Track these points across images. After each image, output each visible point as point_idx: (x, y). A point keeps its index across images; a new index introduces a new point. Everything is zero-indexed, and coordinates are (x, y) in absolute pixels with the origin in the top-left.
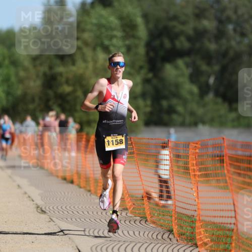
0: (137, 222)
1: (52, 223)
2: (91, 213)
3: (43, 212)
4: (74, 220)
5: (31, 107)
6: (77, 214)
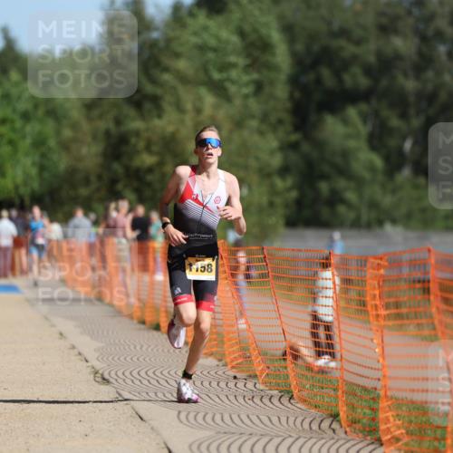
0: (275, 401)
3: (105, 381)
4: (160, 395)
5: (84, 192)
6: (166, 384)
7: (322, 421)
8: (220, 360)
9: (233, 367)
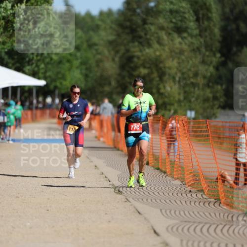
0: (211, 205)
1: (128, 203)
2: (166, 194)
3: (120, 192)
4: (149, 200)
5: (107, 89)
6: (153, 195)
7: (238, 216)
8: (182, 182)
9: (189, 186)
